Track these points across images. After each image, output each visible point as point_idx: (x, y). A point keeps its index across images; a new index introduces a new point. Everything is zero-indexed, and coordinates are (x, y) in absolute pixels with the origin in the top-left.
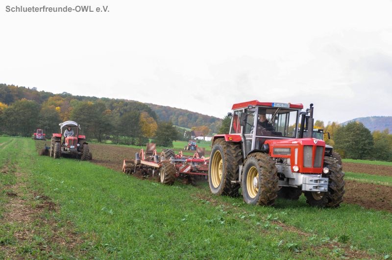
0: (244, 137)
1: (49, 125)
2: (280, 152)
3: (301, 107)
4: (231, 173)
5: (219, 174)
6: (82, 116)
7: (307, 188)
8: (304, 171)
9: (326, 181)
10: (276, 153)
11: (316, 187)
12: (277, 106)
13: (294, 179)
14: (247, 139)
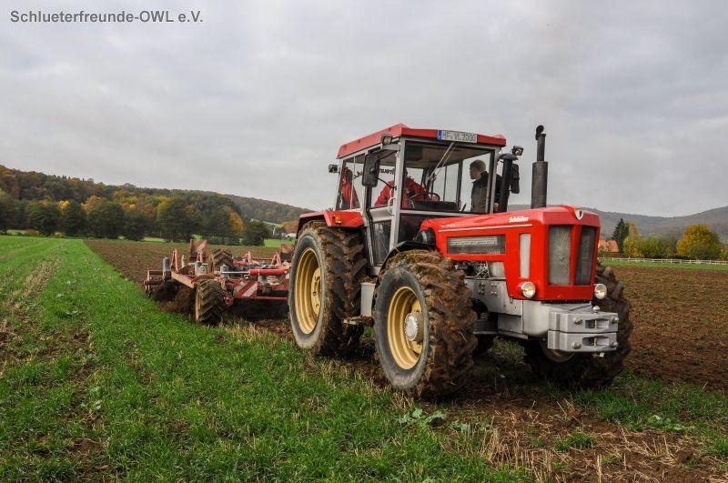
0: (370, 216)
1: (136, 226)
2: (469, 248)
3: (501, 143)
4: (342, 301)
5: (314, 305)
6: (170, 217)
7: (567, 342)
8: (549, 295)
9: (613, 322)
10: (456, 249)
11: (590, 341)
12: (449, 139)
13: (520, 316)
14: (375, 220)
